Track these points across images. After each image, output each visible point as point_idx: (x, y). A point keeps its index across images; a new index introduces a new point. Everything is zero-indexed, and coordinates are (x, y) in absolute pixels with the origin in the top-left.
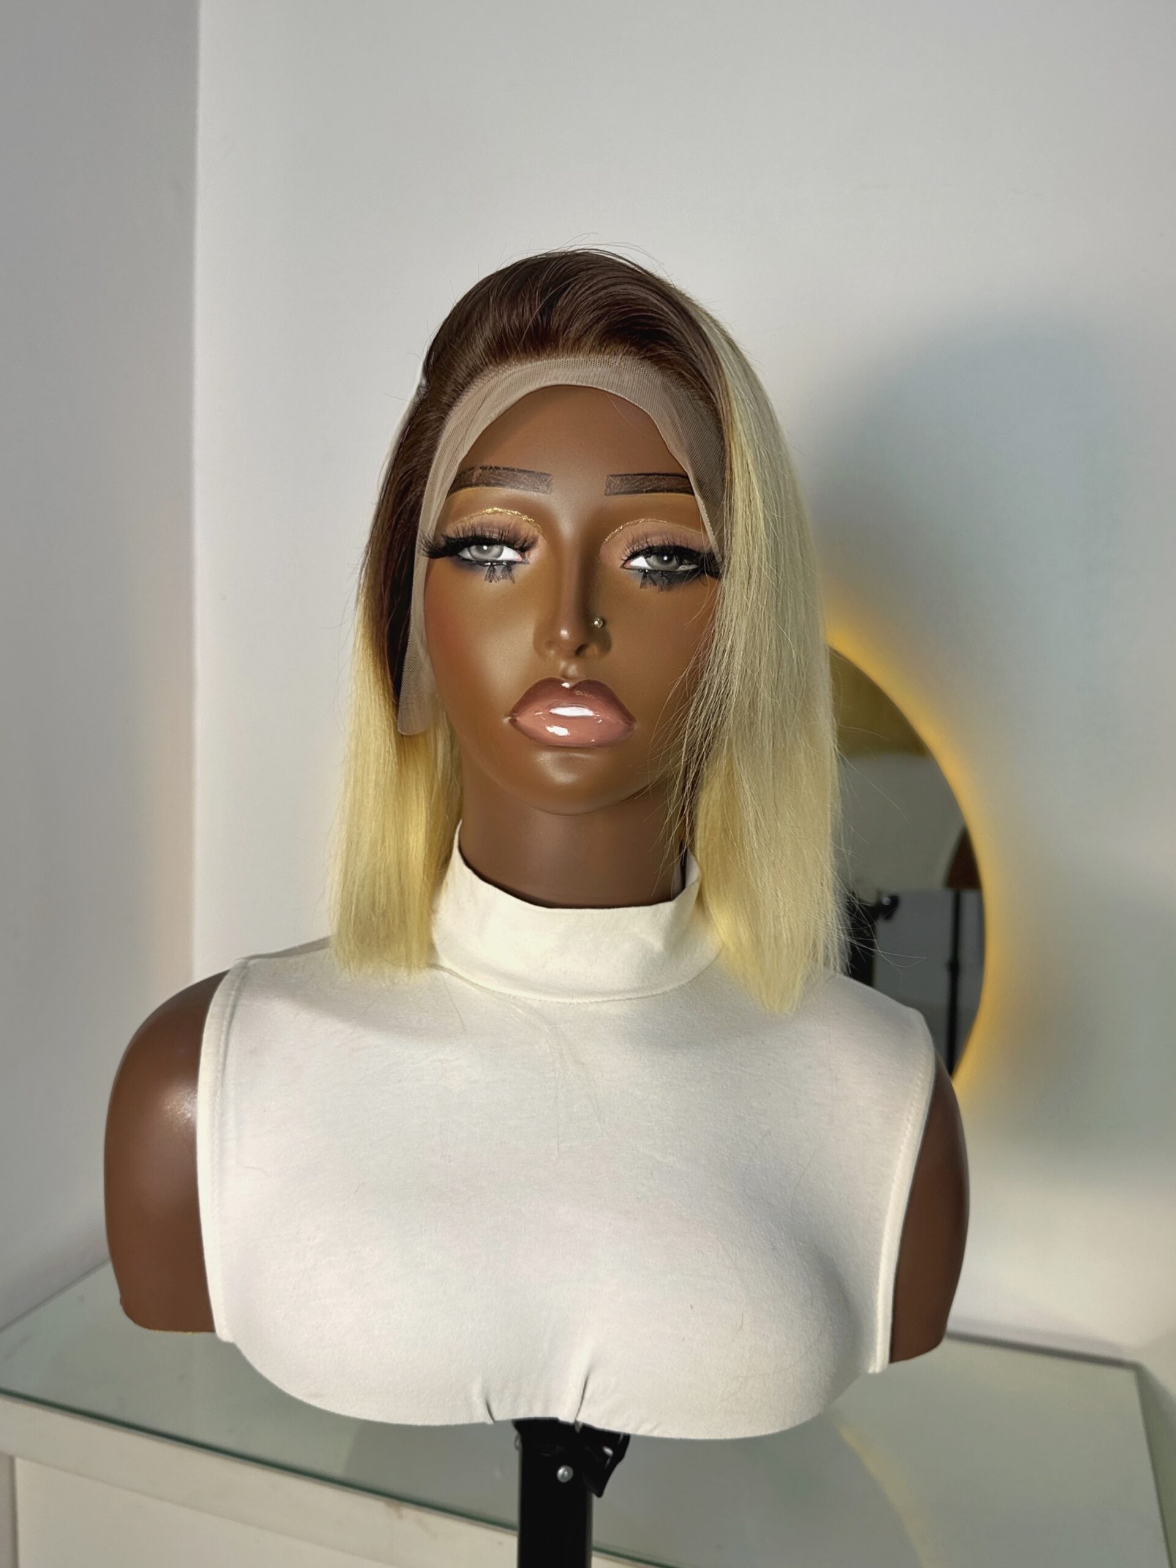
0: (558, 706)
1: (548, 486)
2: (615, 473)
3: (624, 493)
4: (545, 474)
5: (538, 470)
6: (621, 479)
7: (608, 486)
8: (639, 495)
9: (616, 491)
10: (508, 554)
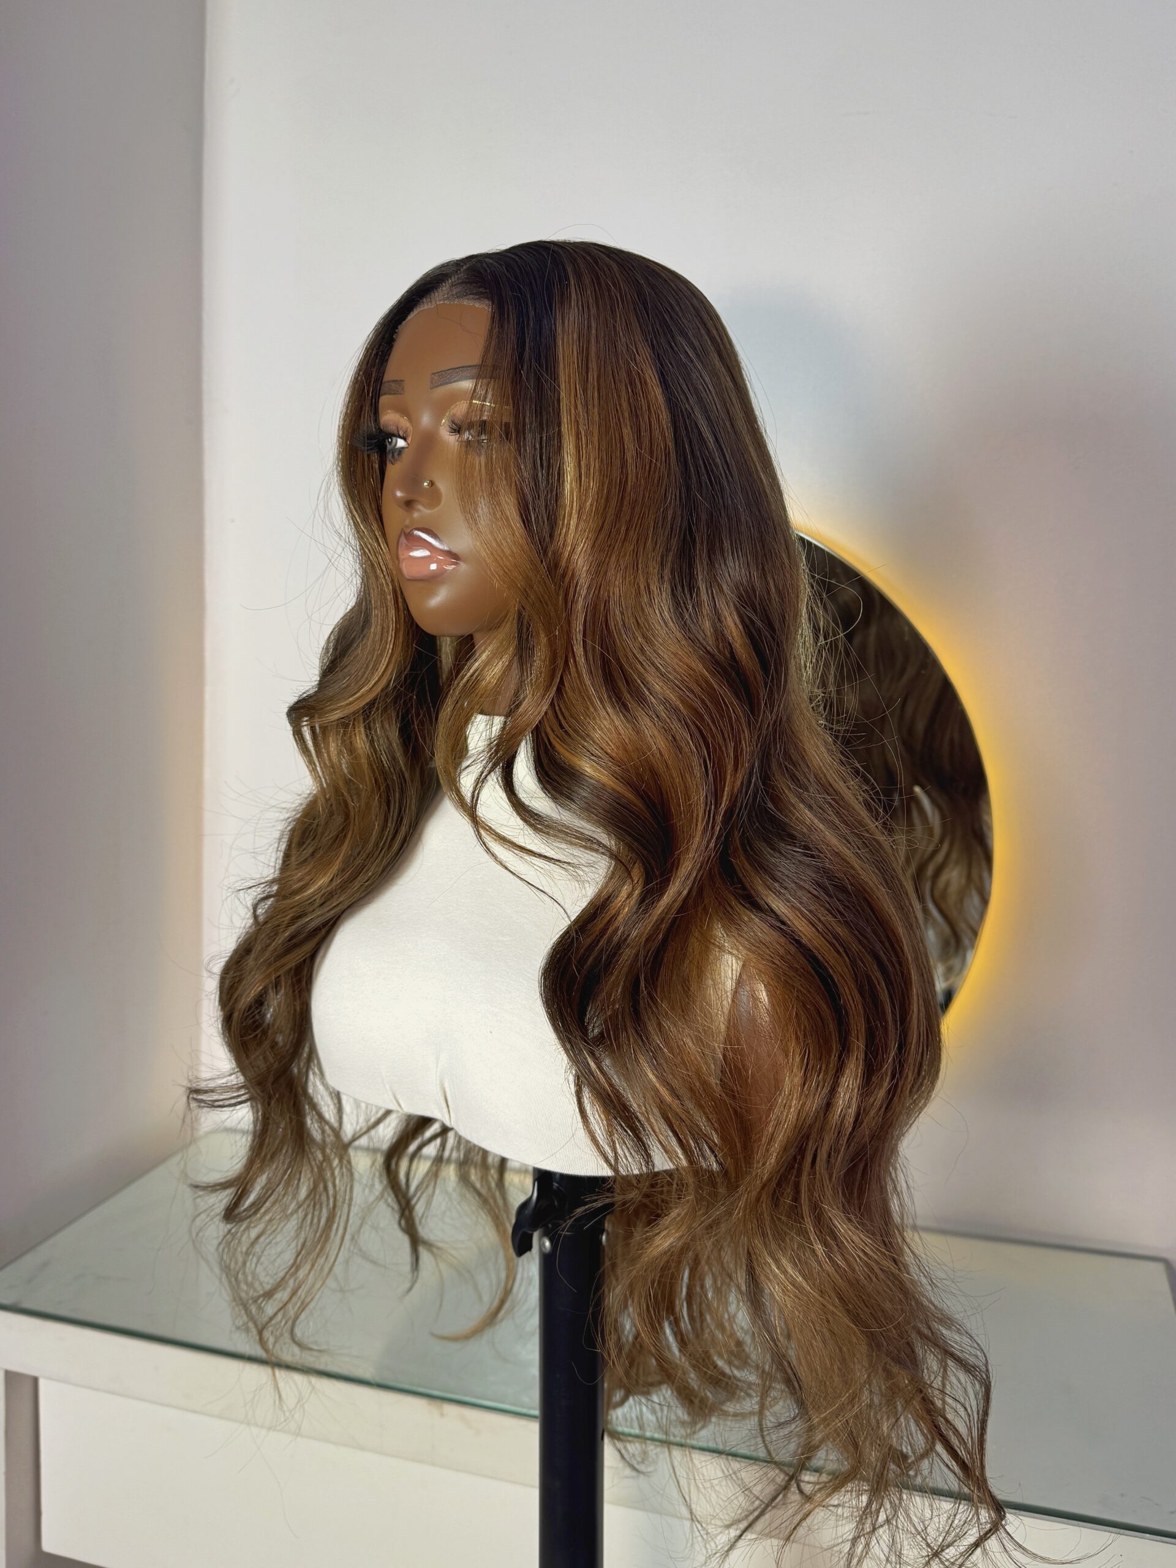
0: (412, 550)
1: (403, 389)
2: (436, 371)
3: (441, 385)
4: (400, 381)
5: (399, 379)
6: (439, 376)
7: (432, 382)
8: (449, 386)
9: (436, 384)
10: (401, 443)
